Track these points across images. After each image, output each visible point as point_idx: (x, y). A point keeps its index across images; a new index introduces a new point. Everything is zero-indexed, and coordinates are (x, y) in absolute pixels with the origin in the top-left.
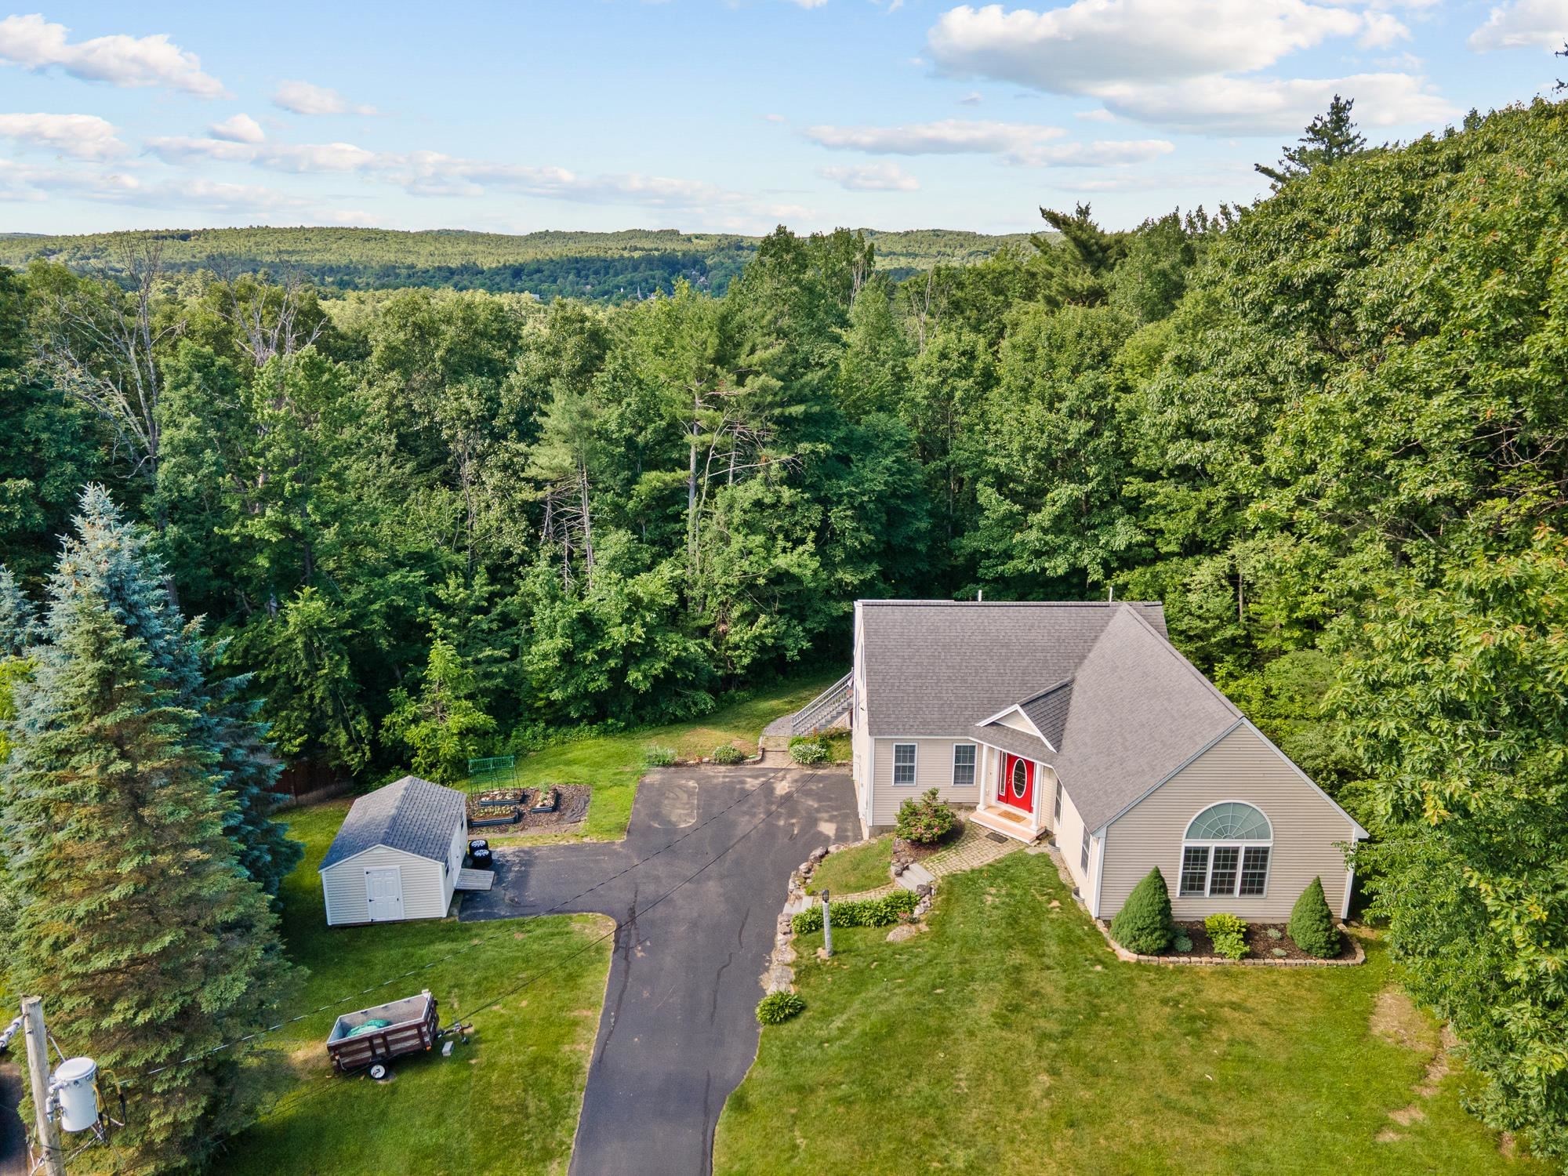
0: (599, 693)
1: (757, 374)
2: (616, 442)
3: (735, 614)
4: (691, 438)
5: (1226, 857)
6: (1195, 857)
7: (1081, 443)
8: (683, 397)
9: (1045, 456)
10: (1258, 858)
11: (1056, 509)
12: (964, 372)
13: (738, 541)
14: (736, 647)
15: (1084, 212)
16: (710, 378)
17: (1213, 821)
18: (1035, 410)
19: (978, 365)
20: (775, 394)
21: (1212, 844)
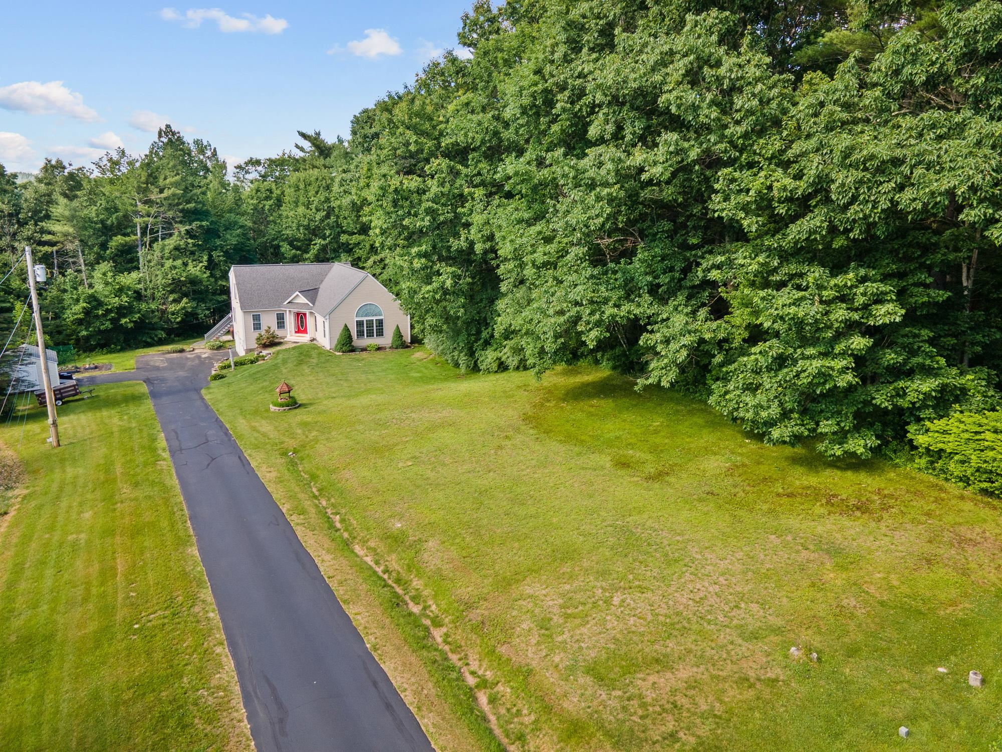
0: (106, 331)
1: (169, 188)
2: (96, 223)
3: (171, 299)
4: (138, 220)
5: (370, 323)
6: (360, 324)
7: (322, 221)
8: (131, 201)
9: (307, 228)
10: (380, 323)
11: (315, 251)
12: (267, 198)
13: (169, 263)
14: (173, 314)
15: (318, 134)
16: (145, 191)
17: (365, 309)
18: (301, 210)
19: (274, 195)
20: (179, 199)
21: (365, 319)
